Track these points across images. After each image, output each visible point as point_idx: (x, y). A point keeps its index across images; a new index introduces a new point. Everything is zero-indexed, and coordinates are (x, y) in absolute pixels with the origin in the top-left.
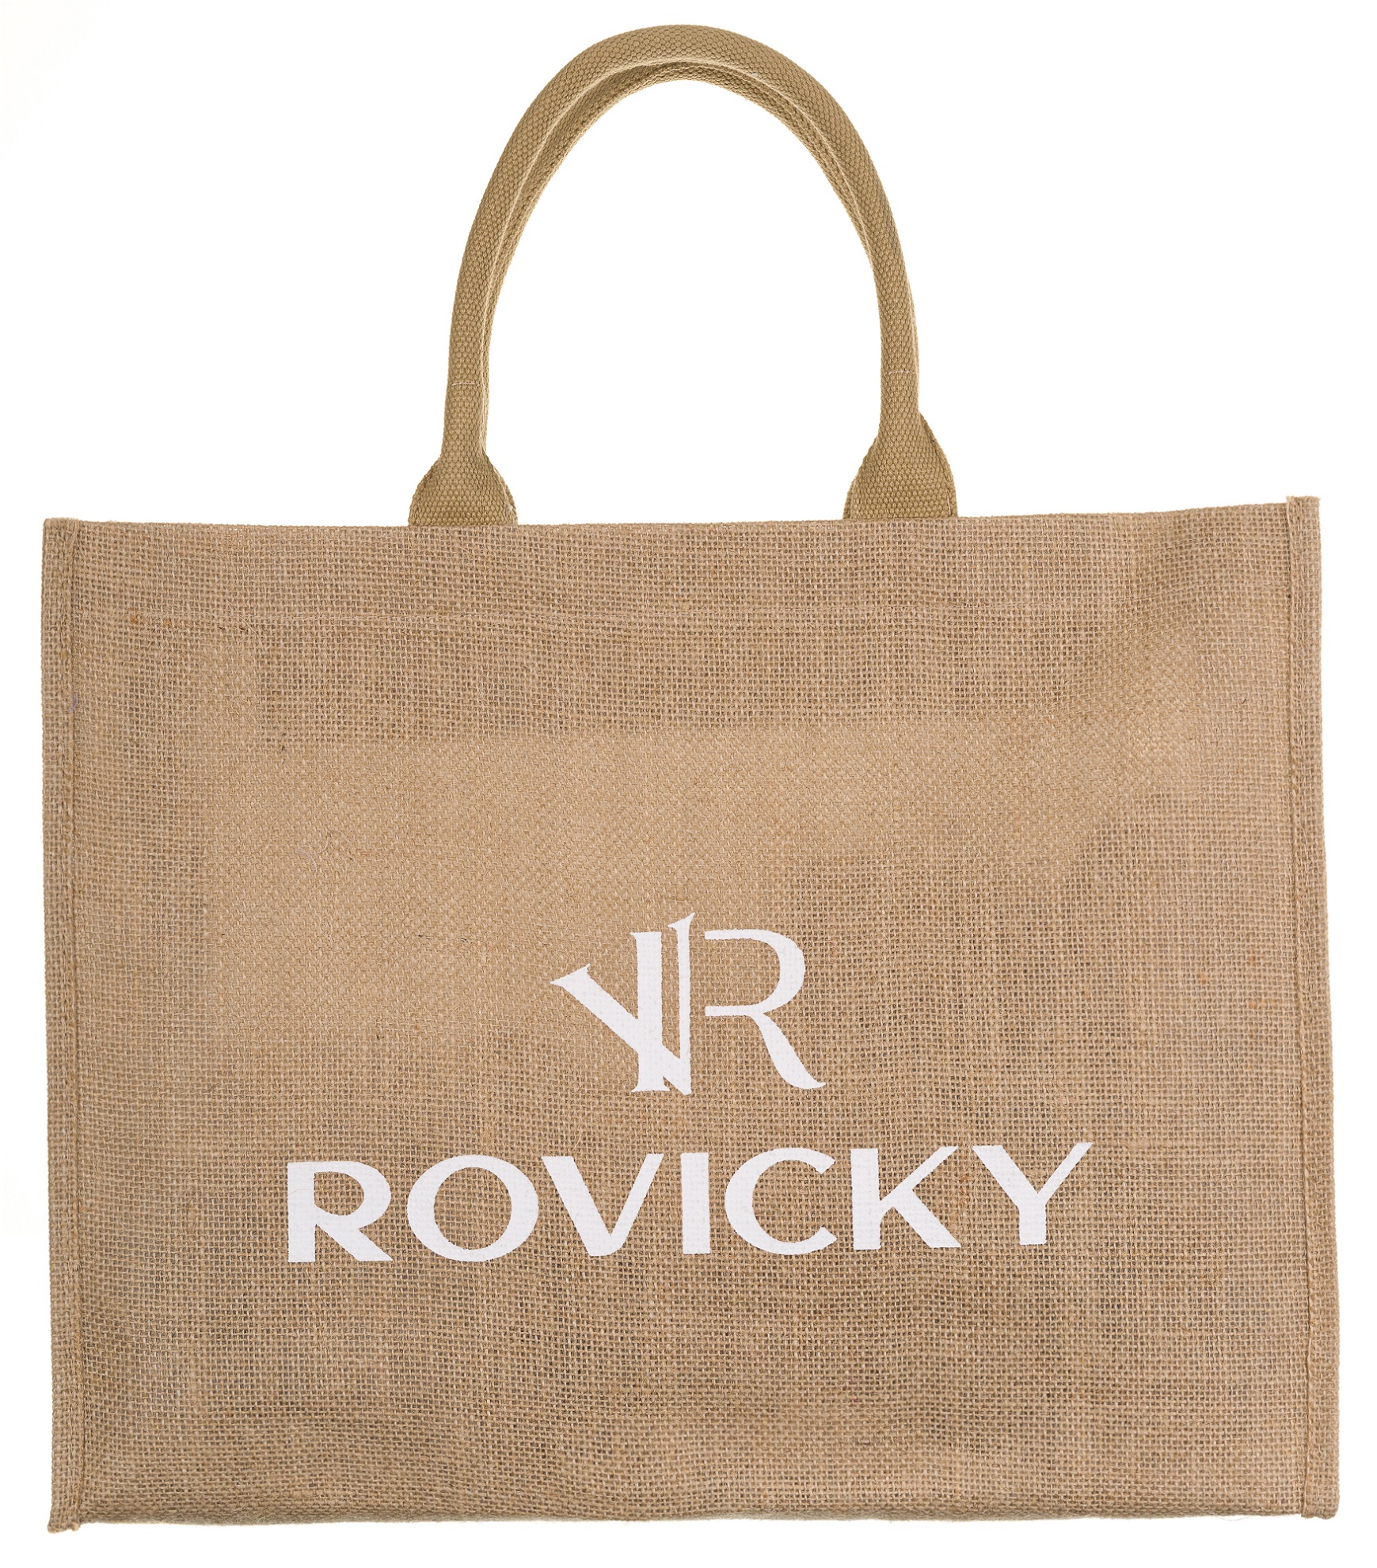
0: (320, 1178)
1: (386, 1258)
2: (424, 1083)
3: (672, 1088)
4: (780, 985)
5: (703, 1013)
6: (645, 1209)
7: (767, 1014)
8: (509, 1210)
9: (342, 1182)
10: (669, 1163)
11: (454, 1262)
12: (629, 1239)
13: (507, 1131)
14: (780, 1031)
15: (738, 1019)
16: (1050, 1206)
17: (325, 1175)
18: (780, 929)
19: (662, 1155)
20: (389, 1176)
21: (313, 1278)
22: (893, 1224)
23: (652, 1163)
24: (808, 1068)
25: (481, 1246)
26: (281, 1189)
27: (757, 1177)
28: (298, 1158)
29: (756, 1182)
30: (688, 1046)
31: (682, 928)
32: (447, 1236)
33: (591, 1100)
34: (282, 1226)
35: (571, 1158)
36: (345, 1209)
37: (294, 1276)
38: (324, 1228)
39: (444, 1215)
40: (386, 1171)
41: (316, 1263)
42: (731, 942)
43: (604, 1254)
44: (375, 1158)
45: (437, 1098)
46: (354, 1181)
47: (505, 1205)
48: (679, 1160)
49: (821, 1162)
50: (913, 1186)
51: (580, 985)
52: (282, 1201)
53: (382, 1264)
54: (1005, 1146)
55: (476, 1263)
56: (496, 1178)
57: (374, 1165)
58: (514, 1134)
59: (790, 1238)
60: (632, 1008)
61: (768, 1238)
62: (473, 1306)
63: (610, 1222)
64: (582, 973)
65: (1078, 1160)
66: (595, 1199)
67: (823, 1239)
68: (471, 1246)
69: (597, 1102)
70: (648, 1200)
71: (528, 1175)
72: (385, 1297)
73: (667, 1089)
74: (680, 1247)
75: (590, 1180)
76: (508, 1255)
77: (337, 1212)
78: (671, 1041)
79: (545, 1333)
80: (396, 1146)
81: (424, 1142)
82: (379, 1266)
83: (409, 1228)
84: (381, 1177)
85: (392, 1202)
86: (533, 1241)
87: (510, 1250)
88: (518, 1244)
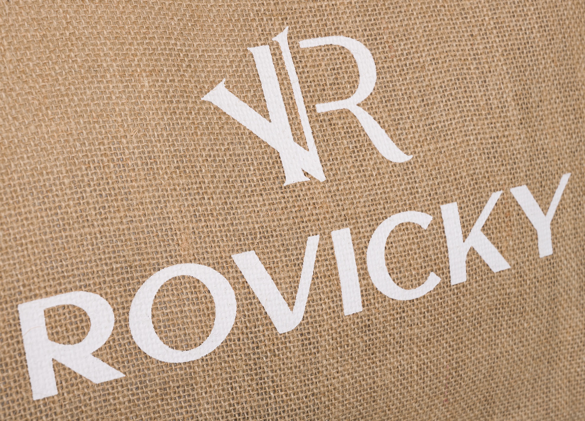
0: (49, 313)
1: (119, 375)
2: (123, 205)
3: (311, 178)
4: (361, 80)
5: (315, 110)
6: (314, 284)
7: (358, 105)
8: (213, 308)
9: (70, 313)
10: (324, 242)
11: (176, 364)
12: (306, 312)
13: (200, 238)
14: (372, 118)
15: (341, 112)
16: (552, 225)
17: (53, 309)
18: (351, 34)
19: (318, 236)
20: (110, 298)
21: (58, 410)
22: (473, 259)
23: (313, 242)
24: (397, 145)
25: (196, 345)
26: (16, 331)
27: (385, 241)
28: (26, 298)
29: (384, 245)
30: (313, 140)
31: (282, 38)
32: (167, 343)
33: (256, 198)
34: (23, 367)
35: (253, 252)
36: (76, 338)
37: (41, 412)
38: (61, 360)
39: (162, 324)
40: (106, 294)
41: (59, 395)
42: (319, 49)
43: (290, 329)
44: (95, 284)
45: (137, 218)
46: (79, 309)
47: (209, 305)
48: (330, 237)
49: (424, 220)
50: (481, 227)
51: (223, 98)
52: (18, 342)
53: (116, 381)
54: (527, 185)
55: (193, 362)
56: (198, 281)
57: (95, 291)
58: (207, 239)
59: (412, 286)
60: (265, 113)
61: (399, 289)
62: (194, 400)
63: (291, 301)
64: (221, 87)
65: (564, 187)
66: (277, 284)
67: (432, 281)
68: (188, 347)
69: (261, 199)
70: (315, 276)
71: (223, 274)
72: (123, 411)
73: (307, 179)
74: (342, 310)
75: (271, 268)
76: (218, 348)
77: (69, 342)
78: (299, 137)
79: (251, 408)
80: (112, 269)
81: (135, 260)
82: (114, 384)
83: (134, 343)
84: (103, 300)
85: (116, 322)
86: (236, 331)
87: (219, 344)
88: (223, 337)
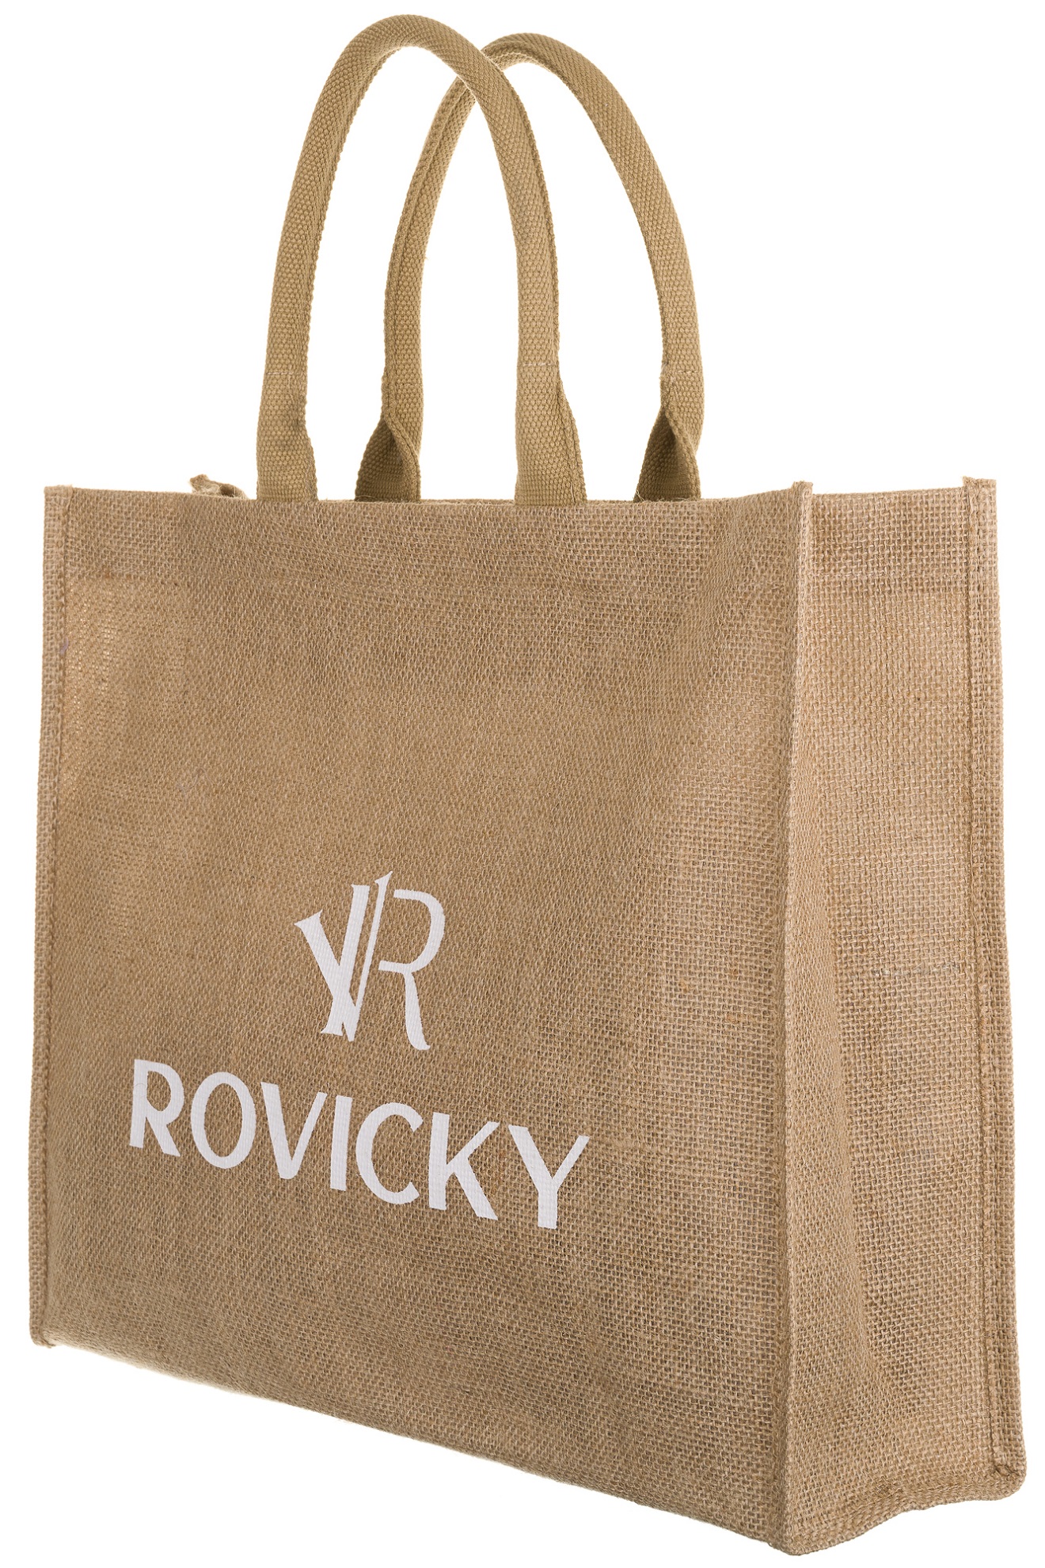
0: (151, 1077)
1: (177, 1153)
3: (345, 1034)
4: (426, 948)
5: (378, 966)
6: (312, 1142)
7: (413, 974)
8: (241, 1126)
9: (162, 1083)
10: (330, 1103)
12: (302, 1167)
14: (416, 992)
15: (397, 975)
16: (561, 1193)
17: (154, 1075)
19: (327, 1095)
20: (186, 1083)
21: (141, 1162)
22: (453, 1187)
23: (321, 1098)
24: (424, 1030)
25: (224, 1155)
27: (378, 1126)
28: (142, 1056)
29: (377, 1130)
30: (363, 995)
31: (383, 882)
32: (209, 1141)
34: (129, 1114)
35: (277, 1087)
36: (161, 1106)
37: (132, 1158)
38: (149, 1120)
39: (208, 1123)
40: (185, 1078)
41: (143, 1149)
43: (288, 1178)
44: (181, 1066)
46: (167, 1083)
47: (239, 1121)
48: (336, 1101)
49: (415, 1120)
50: (469, 1155)
51: (312, 928)
52: (130, 1091)
54: (530, 1129)
55: (222, 1169)
56: (237, 1095)
57: (180, 1074)
59: (392, 1188)
60: (338, 956)
61: (379, 1184)
63: (292, 1149)
64: (316, 918)
65: (580, 1152)
66: (286, 1127)
67: (410, 1194)
68: (220, 1154)
71: (253, 1098)
73: (342, 1034)
75: (285, 1109)
76: (238, 1167)
77: (157, 1108)
78: (353, 991)
82: (173, 1159)
83: (191, 1131)
84: (180, 1082)
85: (184, 1105)
86: (251, 1157)
87: (239, 1162)
88: (243, 1158)
